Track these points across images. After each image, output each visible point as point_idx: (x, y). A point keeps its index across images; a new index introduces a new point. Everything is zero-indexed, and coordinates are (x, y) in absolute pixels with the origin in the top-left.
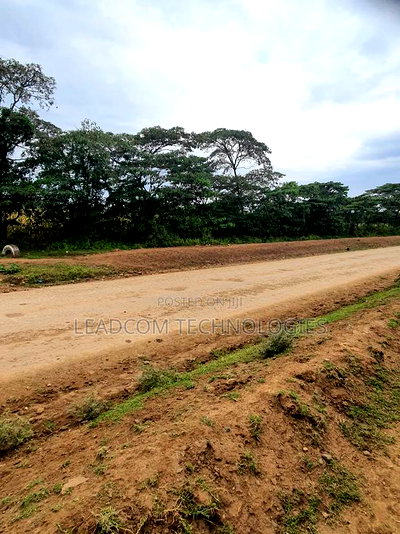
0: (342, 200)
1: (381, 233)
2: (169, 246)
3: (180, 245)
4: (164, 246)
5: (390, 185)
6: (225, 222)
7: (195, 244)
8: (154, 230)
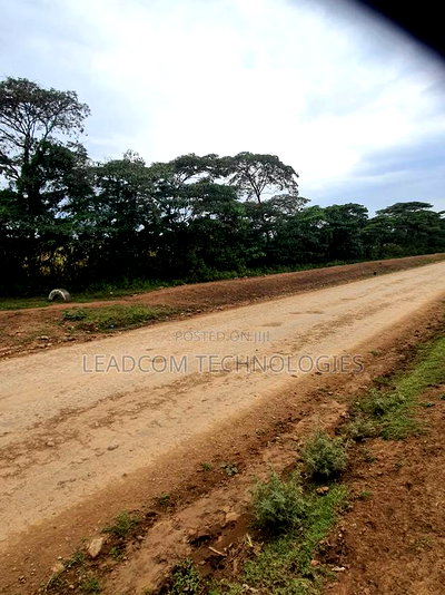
0: (363, 223)
1: (396, 254)
2: (211, 280)
3: (220, 279)
4: (207, 281)
5: (400, 204)
6: (256, 252)
7: (233, 277)
8: (193, 265)
